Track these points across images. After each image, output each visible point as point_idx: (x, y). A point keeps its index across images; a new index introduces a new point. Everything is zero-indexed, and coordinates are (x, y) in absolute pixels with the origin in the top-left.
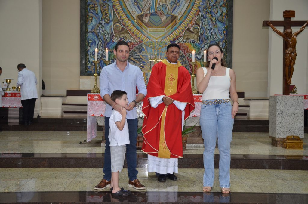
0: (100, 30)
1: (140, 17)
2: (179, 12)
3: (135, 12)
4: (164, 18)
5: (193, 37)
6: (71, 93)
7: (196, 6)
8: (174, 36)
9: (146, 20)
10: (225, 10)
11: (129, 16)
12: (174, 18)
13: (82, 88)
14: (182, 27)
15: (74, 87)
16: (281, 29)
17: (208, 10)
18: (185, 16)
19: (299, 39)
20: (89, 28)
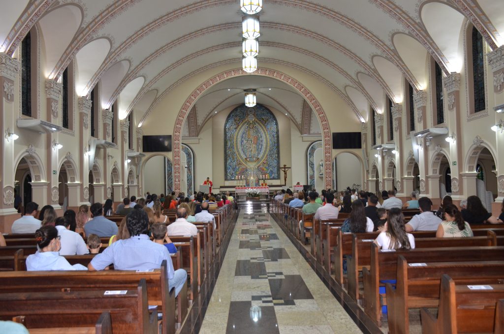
0: (231, 164)
1: (246, 159)
2: (260, 156)
3: (244, 157)
4: (255, 159)
5: (266, 165)
6: (221, 187)
7: (266, 155)
8: (257, 166)
9: (248, 160)
10: (277, 155)
11: (242, 158)
12: (258, 159)
13: (226, 185)
14: (261, 162)
15: (222, 185)
16: (283, 169)
17: (271, 155)
18: (262, 158)
19: (287, 172)
20: (228, 163)
